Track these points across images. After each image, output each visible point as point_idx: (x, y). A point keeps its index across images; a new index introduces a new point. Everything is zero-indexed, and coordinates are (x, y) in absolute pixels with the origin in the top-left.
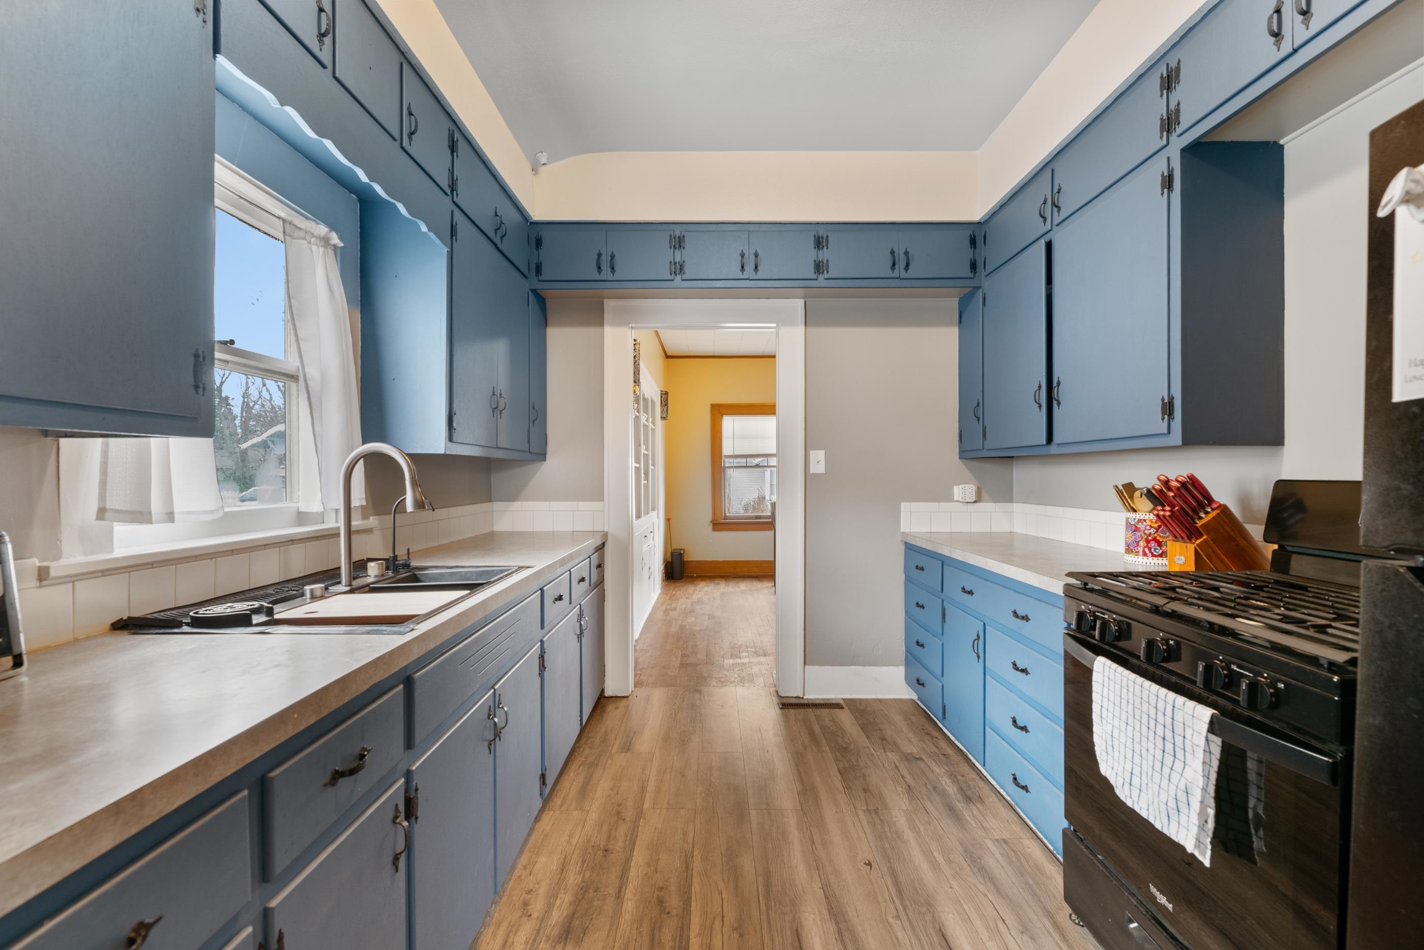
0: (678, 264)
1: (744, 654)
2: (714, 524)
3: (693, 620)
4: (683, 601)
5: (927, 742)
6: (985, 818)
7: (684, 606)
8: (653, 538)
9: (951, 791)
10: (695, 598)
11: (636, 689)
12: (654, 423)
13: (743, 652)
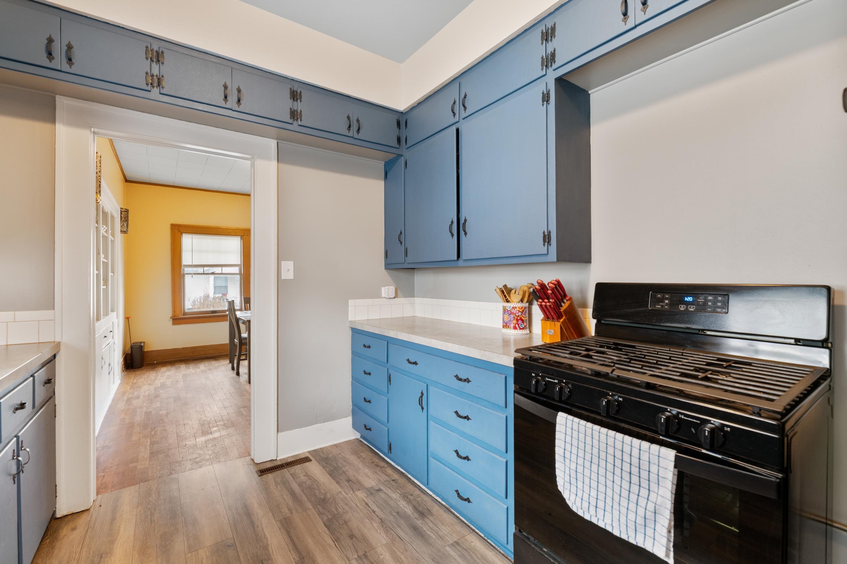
0: (155, 77)
1: (214, 429)
2: (173, 319)
3: (159, 404)
4: (145, 388)
5: (379, 473)
6: (438, 528)
7: (147, 393)
8: (113, 336)
9: (409, 511)
10: (158, 383)
11: (100, 496)
12: (113, 235)
13: (213, 427)
